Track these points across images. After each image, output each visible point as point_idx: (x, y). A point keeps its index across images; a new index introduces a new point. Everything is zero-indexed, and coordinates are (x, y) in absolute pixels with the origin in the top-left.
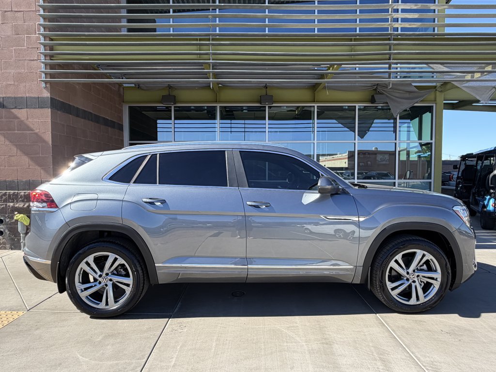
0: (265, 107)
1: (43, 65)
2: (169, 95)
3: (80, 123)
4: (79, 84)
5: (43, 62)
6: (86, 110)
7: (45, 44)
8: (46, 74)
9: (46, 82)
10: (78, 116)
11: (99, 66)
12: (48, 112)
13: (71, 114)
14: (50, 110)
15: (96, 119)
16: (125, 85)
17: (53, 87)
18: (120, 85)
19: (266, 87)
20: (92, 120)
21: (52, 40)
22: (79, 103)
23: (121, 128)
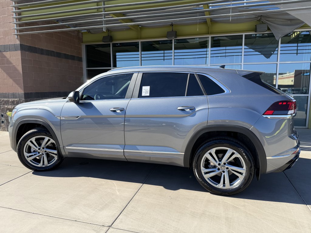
0: (172, 40)
1: (15, 25)
2: (108, 35)
3: (45, 58)
4: (43, 34)
5: (15, 23)
6: (49, 50)
7: (15, 12)
8: (17, 30)
9: (17, 35)
10: (42, 54)
11: (58, 21)
12: (19, 52)
13: (37, 53)
14: (20, 51)
15: (58, 55)
16: (83, 31)
17: (21, 37)
18: (78, 31)
19: (172, 25)
20: (54, 56)
21: (20, 9)
22: (44, 46)
23: (80, 59)
